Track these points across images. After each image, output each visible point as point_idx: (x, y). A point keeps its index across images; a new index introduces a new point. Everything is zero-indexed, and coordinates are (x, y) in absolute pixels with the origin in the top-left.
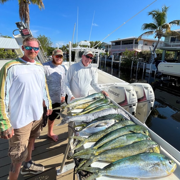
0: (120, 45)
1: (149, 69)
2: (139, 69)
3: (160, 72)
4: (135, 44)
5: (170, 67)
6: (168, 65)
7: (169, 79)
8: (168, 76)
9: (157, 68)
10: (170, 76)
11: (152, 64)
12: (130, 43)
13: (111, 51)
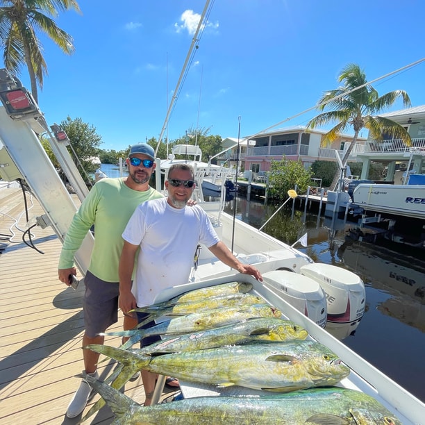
0: (266, 145)
1: (333, 203)
2: (311, 202)
3: (358, 207)
5: (379, 194)
6: (376, 190)
7: (379, 221)
8: (377, 216)
9: (352, 198)
10: (380, 215)
11: (340, 191)
12: (289, 142)
13: (246, 160)
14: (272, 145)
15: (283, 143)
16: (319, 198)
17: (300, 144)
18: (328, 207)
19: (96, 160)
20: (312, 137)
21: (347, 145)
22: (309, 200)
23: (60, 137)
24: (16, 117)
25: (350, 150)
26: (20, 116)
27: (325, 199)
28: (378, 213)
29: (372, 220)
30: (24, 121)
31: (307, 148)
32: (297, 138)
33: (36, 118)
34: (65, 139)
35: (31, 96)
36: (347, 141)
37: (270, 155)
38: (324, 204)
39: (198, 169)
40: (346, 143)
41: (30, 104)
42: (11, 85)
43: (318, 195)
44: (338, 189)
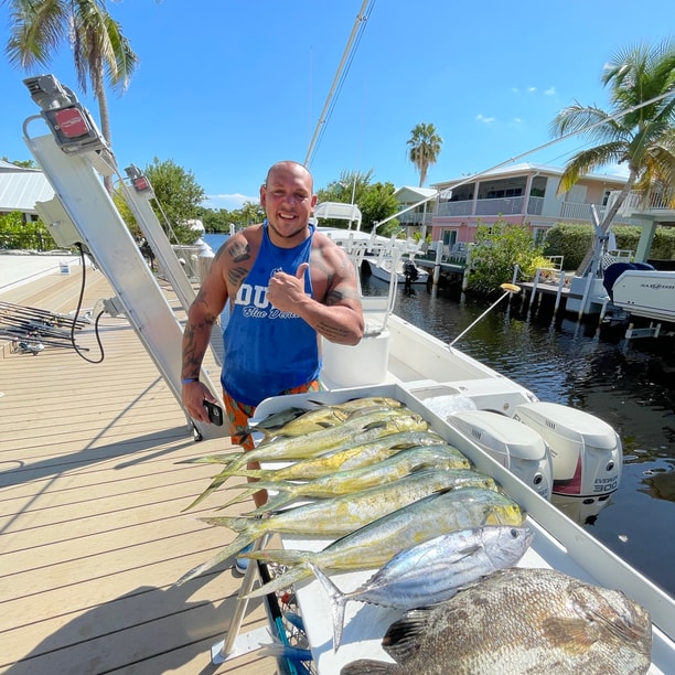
0: (471, 197)
1: (581, 297)
2: (540, 295)
3: (621, 310)
4: (531, 194)
5: (660, 289)
6: (655, 282)
7: (656, 336)
8: (655, 326)
9: (611, 294)
10: (659, 326)
11: (594, 276)
12: (510, 193)
13: (434, 225)
14: (480, 197)
15: (500, 194)
16: (555, 289)
17: (528, 196)
19: (198, 225)
21: (614, 195)
22: (538, 291)
23: (139, 185)
24: (71, 149)
25: (618, 205)
26: (75, 148)
27: (566, 290)
28: (656, 322)
29: (643, 333)
30: (82, 155)
31: (541, 203)
33: (98, 152)
34: (147, 188)
35: (90, 116)
36: (615, 189)
37: (476, 214)
38: (564, 298)
39: (355, 243)
40: (612, 193)
41: (88, 128)
42: (61, 100)
43: (553, 284)
44: (591, 274)
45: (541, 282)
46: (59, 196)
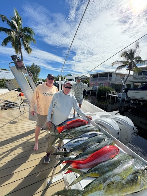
1: (120, 97)
7: (138, 103)
9: (127, 95)
15: (103, 77)
16: (115, 96)
17: (108, 77)
18: (118, 98)
20: (113, 75)
21: (126, 77)
22: (112, 96)
23: (30, 75)
24: (19, 69)
27: (117, 96)
28: (137, 100)
29: (135, 102)
30: (21, 70)
31: (111, 78)
32: (108, 75)
34: (32, 76)
41: (23, 65)
42: (18, 60)
43: (115, 95)
44: (122, 93)
45: (112, 94)
46: (15, 78)
